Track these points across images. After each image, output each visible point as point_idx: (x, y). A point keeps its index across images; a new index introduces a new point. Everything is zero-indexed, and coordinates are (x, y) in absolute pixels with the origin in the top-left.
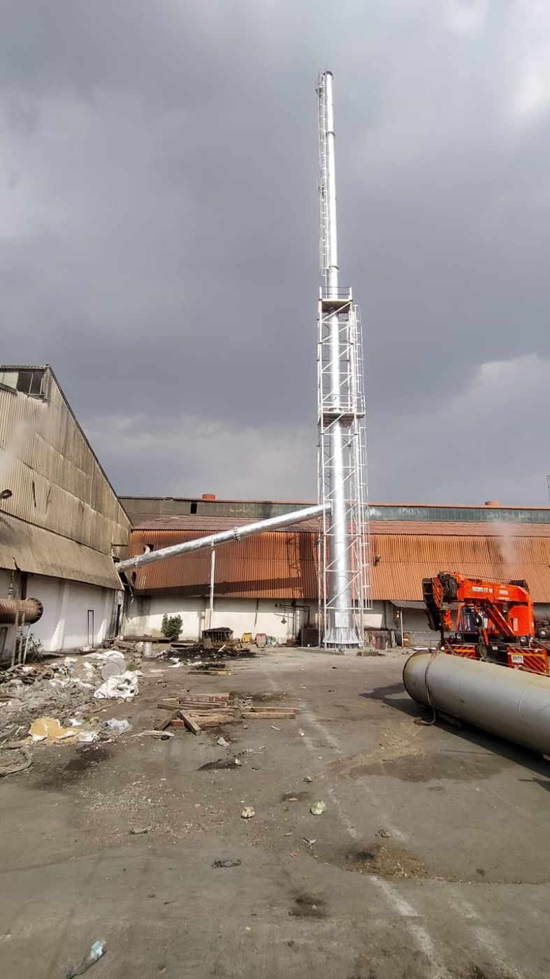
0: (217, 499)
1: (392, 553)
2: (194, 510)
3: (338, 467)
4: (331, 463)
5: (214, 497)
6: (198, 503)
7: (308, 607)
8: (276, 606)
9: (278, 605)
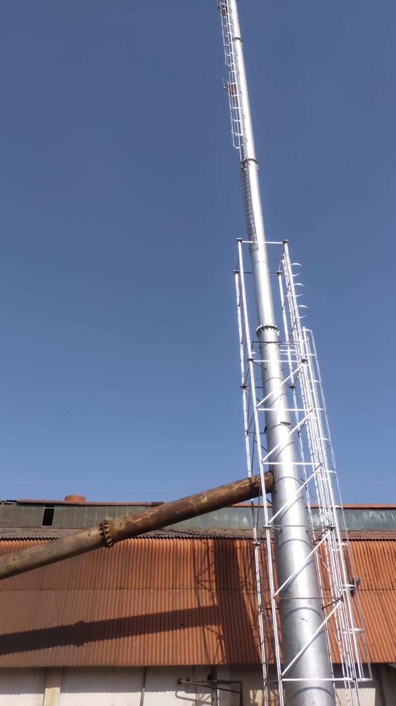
0: (88, 500)
1: (377, 574)
2: (48, 520)
3: (280, 411)
4: (267, 404)
5: (84, 499)
6: (56, 508)
7: (240, 682)
8: (179, 683)
9: (184, 681)
